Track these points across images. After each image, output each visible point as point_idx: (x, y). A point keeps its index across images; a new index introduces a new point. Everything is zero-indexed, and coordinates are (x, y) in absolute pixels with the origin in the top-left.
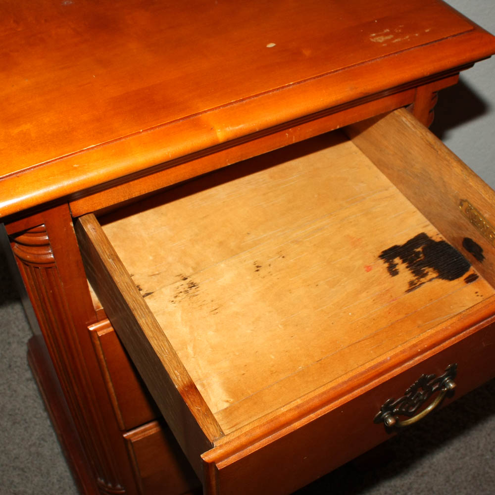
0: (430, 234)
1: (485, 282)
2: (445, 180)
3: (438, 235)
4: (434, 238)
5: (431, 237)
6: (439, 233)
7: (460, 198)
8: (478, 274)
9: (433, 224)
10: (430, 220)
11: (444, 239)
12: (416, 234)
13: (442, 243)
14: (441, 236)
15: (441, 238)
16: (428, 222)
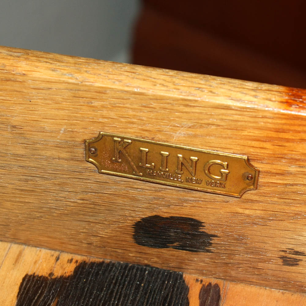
0: (42, 270)
1: (240, 287)
2: (16, 120)
3: (58, 259)
4: (58, 273)
5: (51, 274)
6: (57, 254)
7: (79, 139)
8: (214, 281)
9: (27, 243)
10: (15, 240)
11: (80, 258)
12: (16, 290)
13: (81, 268)
14: (65, 257)
15: (70, 261)
16: (16, 248)
